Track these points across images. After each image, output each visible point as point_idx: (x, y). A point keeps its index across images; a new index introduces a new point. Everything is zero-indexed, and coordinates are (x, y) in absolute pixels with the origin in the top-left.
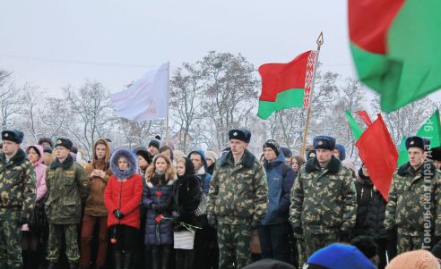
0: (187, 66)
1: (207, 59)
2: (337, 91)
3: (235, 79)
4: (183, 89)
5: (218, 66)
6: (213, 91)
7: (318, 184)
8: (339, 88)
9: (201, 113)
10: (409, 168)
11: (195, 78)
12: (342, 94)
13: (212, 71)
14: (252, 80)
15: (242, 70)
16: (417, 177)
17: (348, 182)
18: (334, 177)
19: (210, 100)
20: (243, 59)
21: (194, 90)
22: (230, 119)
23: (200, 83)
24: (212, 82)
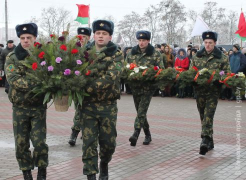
0: (152, 6)
1: (162, 3)
2: (224, 16)
3: (175, 12)
4: (151, 18)
5: (167, 6)
6: (165, 18)
7: (139, 62)
8: (225, 15)
9: (159, 29)
10: (204, 52)
11: (156, 12)
12: (227, 18)
13: (164, 8)
14: (184, 13)
15: (179, 8)
16: (210, 58)
17: (158, 61)
18: (149, 58)
19: (164, 23)
20: (179, 2)
21: (156, 18)
22: (173, 32)
23: (159, 14)
24: (164, 14)
